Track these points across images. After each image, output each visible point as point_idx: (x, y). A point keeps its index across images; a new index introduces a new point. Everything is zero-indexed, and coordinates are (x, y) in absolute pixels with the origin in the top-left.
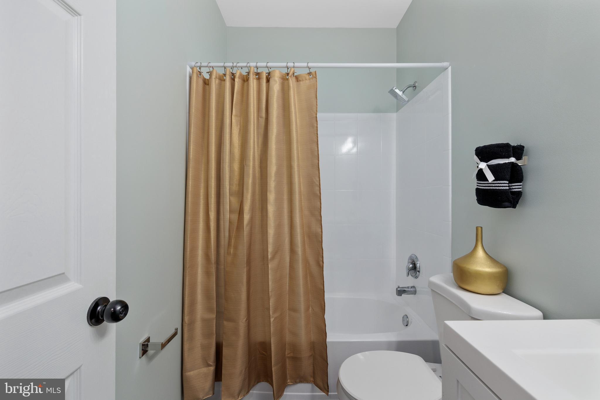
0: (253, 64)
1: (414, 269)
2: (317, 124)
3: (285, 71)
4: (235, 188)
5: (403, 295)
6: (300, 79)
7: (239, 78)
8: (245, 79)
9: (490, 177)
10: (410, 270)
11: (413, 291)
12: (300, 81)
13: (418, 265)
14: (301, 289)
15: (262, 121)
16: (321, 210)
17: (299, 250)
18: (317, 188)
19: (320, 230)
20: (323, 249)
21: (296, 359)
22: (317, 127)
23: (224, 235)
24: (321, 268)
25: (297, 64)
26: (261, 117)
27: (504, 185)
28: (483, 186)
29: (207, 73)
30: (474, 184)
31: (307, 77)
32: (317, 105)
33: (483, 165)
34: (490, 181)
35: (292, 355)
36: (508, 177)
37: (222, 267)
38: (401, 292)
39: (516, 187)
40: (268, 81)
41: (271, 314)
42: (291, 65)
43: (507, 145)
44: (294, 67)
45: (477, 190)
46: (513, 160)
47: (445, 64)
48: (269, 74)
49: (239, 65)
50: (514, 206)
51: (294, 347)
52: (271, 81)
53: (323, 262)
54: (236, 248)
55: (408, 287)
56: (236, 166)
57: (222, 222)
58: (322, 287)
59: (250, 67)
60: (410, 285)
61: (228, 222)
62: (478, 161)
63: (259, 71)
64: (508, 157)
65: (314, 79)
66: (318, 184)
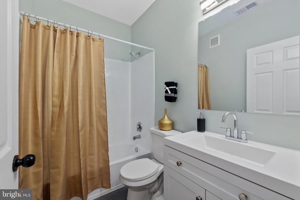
0: (68, 26)
1: (140, 128)
2: (104, 64)
3: (87, 34)
4: (56, 93)
5: (136, 139)
6: (94, 40)
7: (59, 31)
8: (63, 32)
9: (170, 92)
10: (138, 128)
11: (139, 137)
12: (95, 41)
13: (141, 126)
14: (96, 144)
15: (73, 58)
16: (106, 104)
17: (95, 124)
18: (104, 94)
19: (106, 114)
20: (107, 123)
21: (92, 179)
22: (104, 65)
23: (48, 120)
24: (106, 131)
25: (93, 33)
26: (73, 55)
27: (173, 95)
28: (167, 95)
29: (35, 21)
30: (164, 94)
31: (99, 40)
32: (104, 55)
33: (167, 88)
34: (170, 94)
35: (90, 177)
36: (174, 92)
37: (46, 139)
38: (135, 138)
39: (176, 96)
40: (77, 37)
41: (81, 158)
42: (90, 32)
43: (174, 82)
44: (92, 34)
45: (165, 96)
46: (175, 87)
47: (153, 49)
48: (78, 33)
49: (58, 23)
50: (175, 102)
51: (92, 173)
52: (80, 38)
53: (107, 129)
54: (58, 127)
55: (138, 136)
56: (57, 81)
57: (46, 113)
58: (107, 140)
59: (66, 26)
60: (138, 135)
61: (51, 112)
62: (166, 87)
63: (71, 30)
64: (174, 86)
65: (103, 43)
66: (105, 92)
